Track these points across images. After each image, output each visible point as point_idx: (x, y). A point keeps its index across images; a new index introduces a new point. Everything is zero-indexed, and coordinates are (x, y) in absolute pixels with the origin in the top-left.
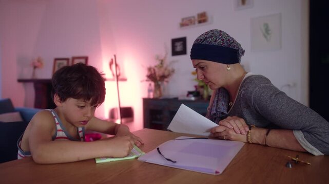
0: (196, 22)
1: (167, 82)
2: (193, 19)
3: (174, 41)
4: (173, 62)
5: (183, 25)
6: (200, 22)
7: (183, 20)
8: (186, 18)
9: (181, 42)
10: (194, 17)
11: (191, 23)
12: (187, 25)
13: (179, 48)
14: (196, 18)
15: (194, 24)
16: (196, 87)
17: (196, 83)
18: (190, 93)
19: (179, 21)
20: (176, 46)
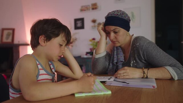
0: (91, 9)
1: (72, 46)
2: (88, 7)
3: (76, 20)
4: (76, 33)
5: (82, 10)
6: (93, 9)
7: (82, 7)
8: (84, 6)
9: (81, 21)
10: (89, 6)
11: (87, 9)
12: (85, 10)
13: (79, 24)
14: (91, 6)
15: (89, 10)
16: (91, 49)
17: (91, 47)
18: (87, 53)
19: (80, 8)
20: (78, 24)
